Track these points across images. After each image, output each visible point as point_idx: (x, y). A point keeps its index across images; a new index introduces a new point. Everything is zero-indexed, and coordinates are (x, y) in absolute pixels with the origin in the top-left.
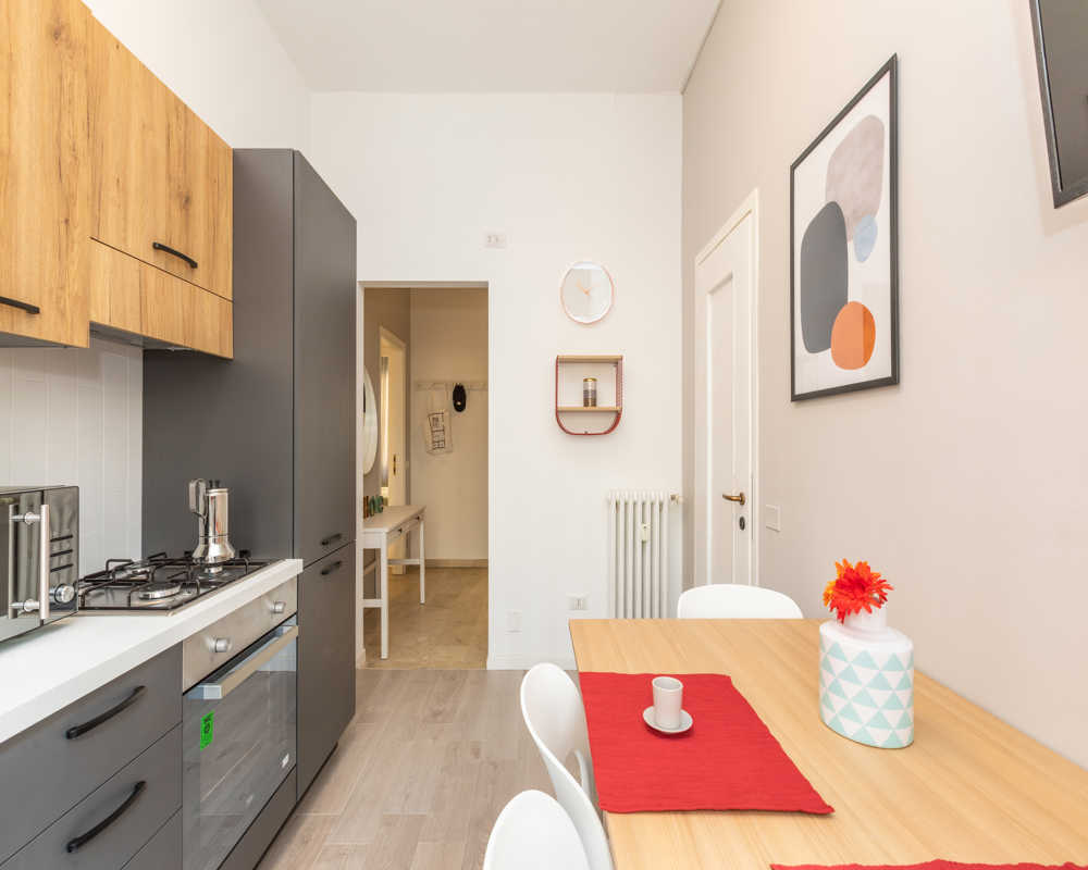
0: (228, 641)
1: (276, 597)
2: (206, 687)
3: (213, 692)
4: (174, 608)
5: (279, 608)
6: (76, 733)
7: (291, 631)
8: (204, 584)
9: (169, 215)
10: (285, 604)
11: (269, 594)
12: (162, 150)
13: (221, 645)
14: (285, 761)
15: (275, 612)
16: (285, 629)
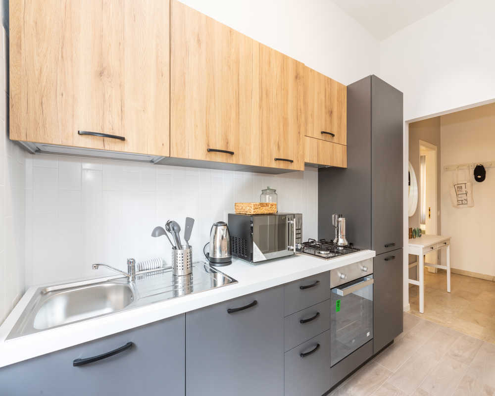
0: (345, 275)
1: (364, 264)
2: (338, 290)
3: (340, 292)
4: (328, 258)
5: (365, 269)
6: (303, 288)
7: (370, 281)
8: (337, 252)
9: (326, 121)
10: (367, 269)
11: (361, 262)
12: (324, 99)
13: (343, 276)
14: (368, 334)
15: (363, 270)
16: (368, 279)
